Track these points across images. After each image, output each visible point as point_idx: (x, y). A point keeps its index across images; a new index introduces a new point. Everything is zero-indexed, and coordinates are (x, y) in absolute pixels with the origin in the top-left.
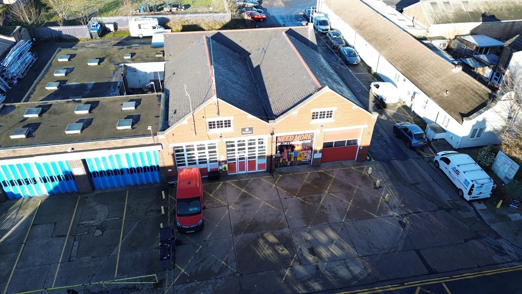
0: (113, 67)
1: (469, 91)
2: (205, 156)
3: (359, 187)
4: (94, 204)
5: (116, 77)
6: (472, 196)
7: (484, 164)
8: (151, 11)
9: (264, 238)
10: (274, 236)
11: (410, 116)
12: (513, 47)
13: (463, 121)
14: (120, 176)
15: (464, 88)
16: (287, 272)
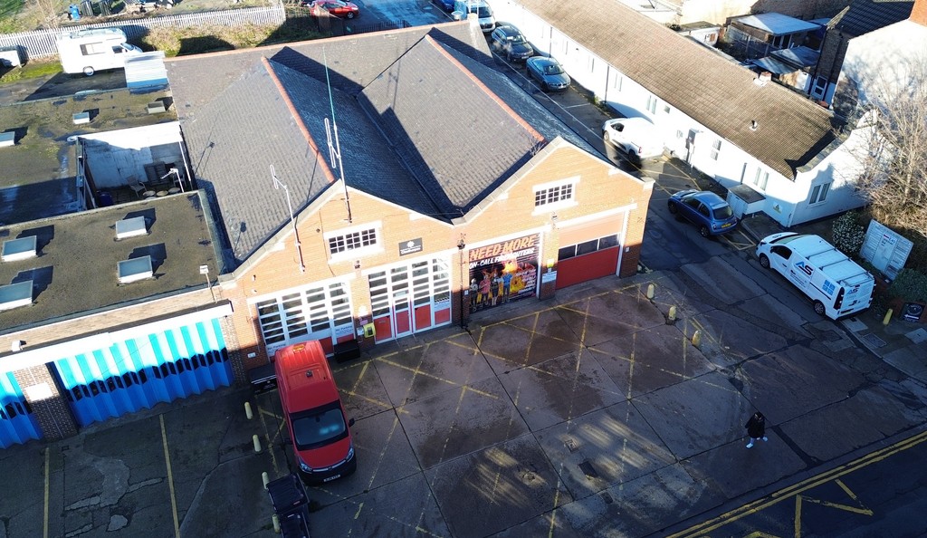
0: (53, 147)
1: (793, 118)
2: (325, 312)
3: (637, 326)
4: (88, 459)
5: (68, 166)
6: (842, 309)
7: (847, 248)
8: (96, 13)
9: (487, 462)
10: (506, 452)
11: (690, 178)
12: (844, 31)
13: (795, 174)
14: (139, 388)
15: (783, 113)
16: (553, 521)
